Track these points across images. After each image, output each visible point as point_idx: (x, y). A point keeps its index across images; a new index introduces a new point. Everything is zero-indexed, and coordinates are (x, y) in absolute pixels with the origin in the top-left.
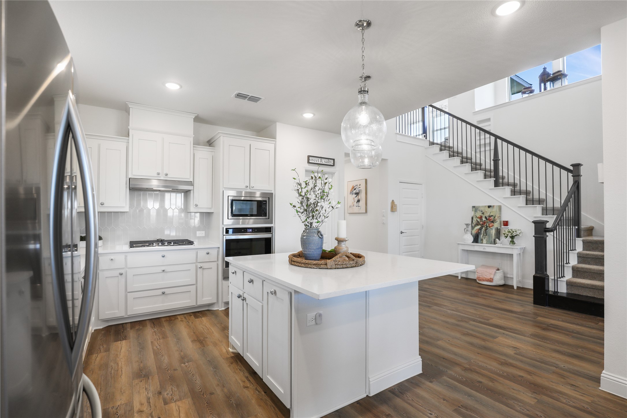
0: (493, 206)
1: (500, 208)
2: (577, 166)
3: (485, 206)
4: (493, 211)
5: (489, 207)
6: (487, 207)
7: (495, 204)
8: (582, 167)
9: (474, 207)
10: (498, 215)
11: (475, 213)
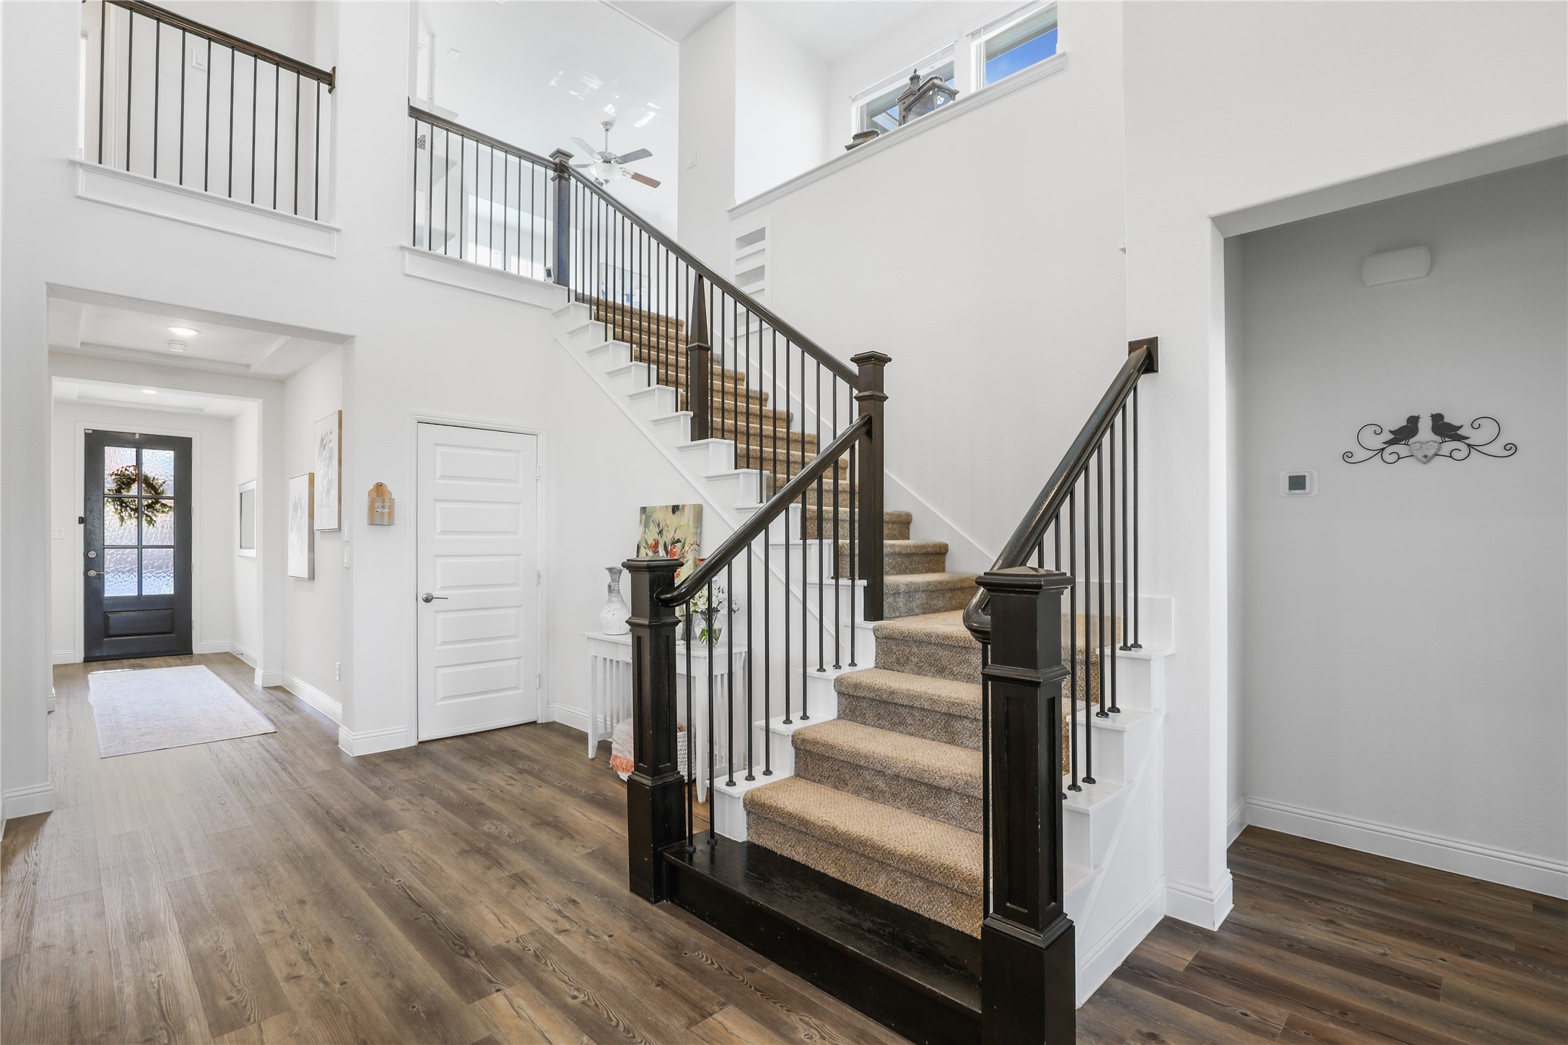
0: (684, 506)
1: (699, 512)
2: (873, 363)
3: (666, 507)
4: (682, 524)
5: (675, 509)
6: (670, 509)
7: (687, 500)
8: (887, 367)
9: (644, 510)
10: (690, 540)
11: (645, 532)
